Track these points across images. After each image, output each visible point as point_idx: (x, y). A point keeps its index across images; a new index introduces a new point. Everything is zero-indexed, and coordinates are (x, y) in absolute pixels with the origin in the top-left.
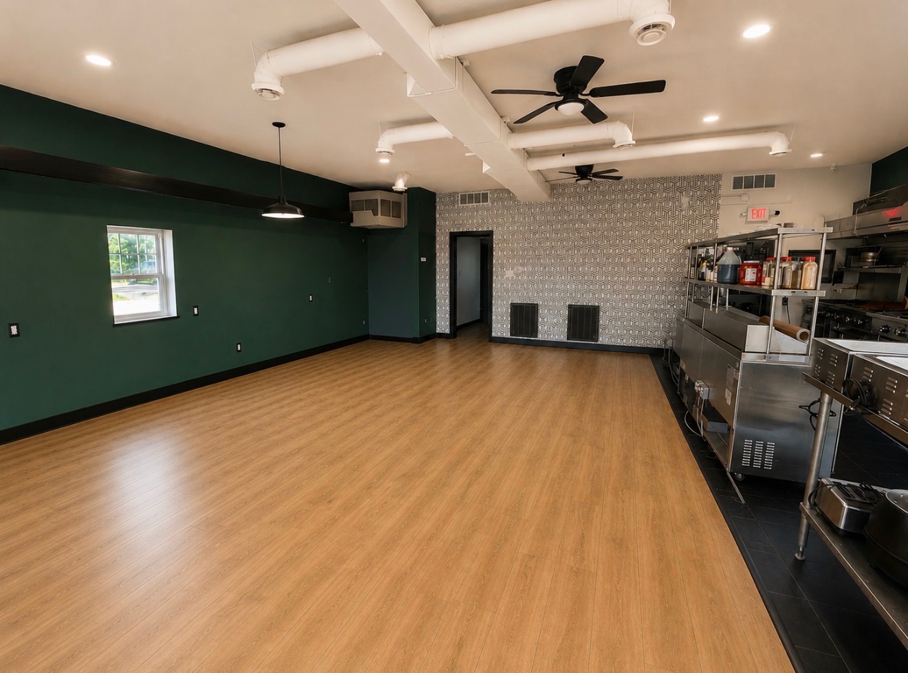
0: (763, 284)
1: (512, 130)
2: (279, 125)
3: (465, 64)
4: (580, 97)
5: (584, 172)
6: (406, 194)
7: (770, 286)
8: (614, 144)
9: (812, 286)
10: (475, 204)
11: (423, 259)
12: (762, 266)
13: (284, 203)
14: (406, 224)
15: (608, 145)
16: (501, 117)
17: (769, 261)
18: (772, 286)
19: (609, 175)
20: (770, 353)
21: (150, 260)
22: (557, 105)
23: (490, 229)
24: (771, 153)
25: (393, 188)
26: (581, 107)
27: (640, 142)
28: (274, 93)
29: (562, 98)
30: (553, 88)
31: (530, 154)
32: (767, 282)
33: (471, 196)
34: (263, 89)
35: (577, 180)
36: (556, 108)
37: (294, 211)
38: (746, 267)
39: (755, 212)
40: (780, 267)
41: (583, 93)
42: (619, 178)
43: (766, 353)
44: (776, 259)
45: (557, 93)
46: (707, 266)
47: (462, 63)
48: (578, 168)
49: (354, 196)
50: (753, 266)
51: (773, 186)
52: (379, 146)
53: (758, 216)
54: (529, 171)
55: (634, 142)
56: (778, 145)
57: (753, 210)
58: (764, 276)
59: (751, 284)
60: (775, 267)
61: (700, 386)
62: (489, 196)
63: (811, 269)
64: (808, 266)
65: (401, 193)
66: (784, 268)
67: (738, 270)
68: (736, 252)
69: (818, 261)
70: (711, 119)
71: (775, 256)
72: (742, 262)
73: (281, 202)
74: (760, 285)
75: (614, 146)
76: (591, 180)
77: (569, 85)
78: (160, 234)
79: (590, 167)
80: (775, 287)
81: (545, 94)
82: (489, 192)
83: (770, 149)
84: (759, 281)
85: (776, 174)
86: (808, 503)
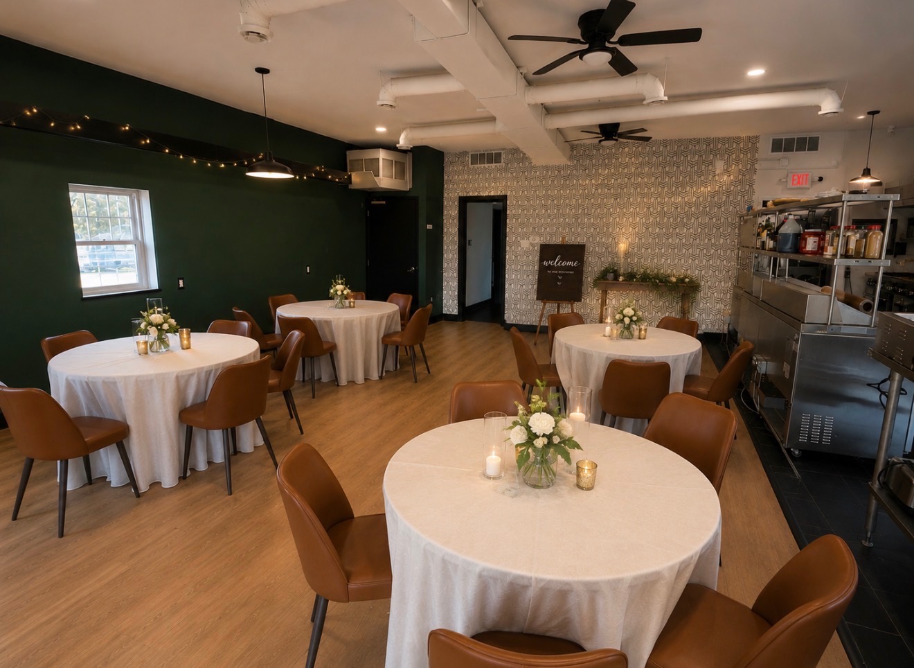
0: (825, 253)
1: (530, 83)
2: (263, 71)
3: (479, 5)
4: (607, 45)
5: (609, 131)
6: (411, 154)
7: (833, 255)
8: (644, 100)
9: (877, 255)
10: (486, 165)
11: (430, 227)
12: (824, 235)
13: (271, 160)
14: (411, 187)
15: (637, 101)
16: (517, 67)
17: (832, 230)
18: (835, 255)
19: (636, 135)
20: (831, 324)
21: (123, 225)
22: (581, 54)
23: (503, 193)
24: (820, 113)
25: (397, 146)
26: (607, 56)
27: (674, 99)
28: (261, 37)
29: (586, 46)
30: (577, 34)
31: (549, 110)
32: (829, 253)
33: (482, 156)
34: (249, 32)
35: (600, 141)
36: (581, 58)
37: (284, 171)
38: (806, 236)
39: (796, 177)
40: (844, 236)
41: (611, 40)
42: (647, 139)
43: (826, 324)
44: (839, 228)
45: (582, 40)
46: (768, 235)
47: (475, 4)
48: (602, 127)
49: (352, 155)
50: (815, 234)
51: (817, 150)
52: (381, 98)
53: (799, 183)
54: (546, 129)
55: (666, 98)
56: (828, 104)
57: (794, 176)
58: (826, 245)
59: (812, 253)
60: (838, 236)
61: (757, 360)
62: (503, 156)
63: (877, 238)
64: (873, 234)
65: (404, 152)
66: (848, 236)
67: (799, 239)
68: (797, 220)
69: (883, 230)
70: (756, 73)
71: (839, 225)
72: (804, 231)
73: (268, 159)
74: (822, 254)
75: (645, 102)
76: (616, 140)
77: (596, 31)
78: (134, 195)
79: (616, 125)
80: (838, 257)
81: (568, 42)
82: (503, 152)
83: (819, 108)
84: (821, 249)
85: (820, 136)
86: (877, 482)
